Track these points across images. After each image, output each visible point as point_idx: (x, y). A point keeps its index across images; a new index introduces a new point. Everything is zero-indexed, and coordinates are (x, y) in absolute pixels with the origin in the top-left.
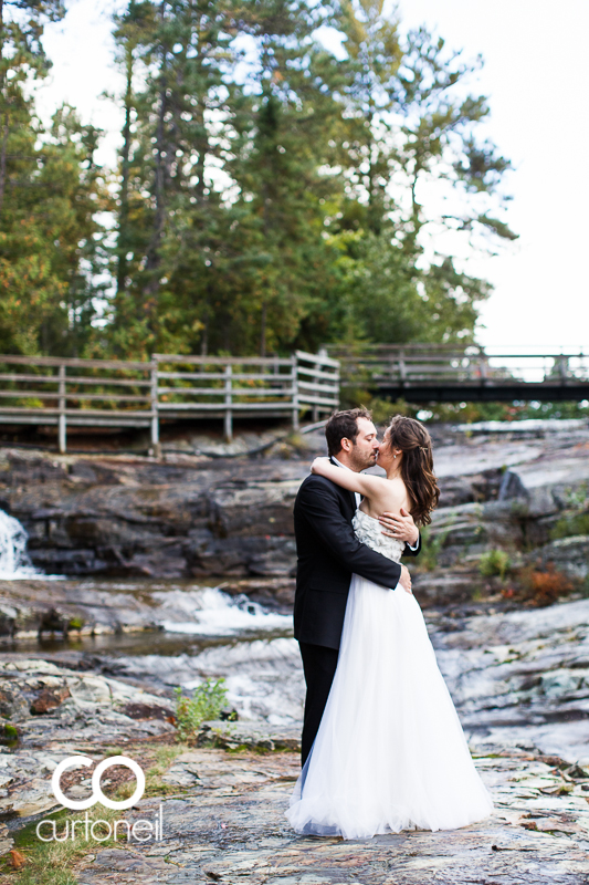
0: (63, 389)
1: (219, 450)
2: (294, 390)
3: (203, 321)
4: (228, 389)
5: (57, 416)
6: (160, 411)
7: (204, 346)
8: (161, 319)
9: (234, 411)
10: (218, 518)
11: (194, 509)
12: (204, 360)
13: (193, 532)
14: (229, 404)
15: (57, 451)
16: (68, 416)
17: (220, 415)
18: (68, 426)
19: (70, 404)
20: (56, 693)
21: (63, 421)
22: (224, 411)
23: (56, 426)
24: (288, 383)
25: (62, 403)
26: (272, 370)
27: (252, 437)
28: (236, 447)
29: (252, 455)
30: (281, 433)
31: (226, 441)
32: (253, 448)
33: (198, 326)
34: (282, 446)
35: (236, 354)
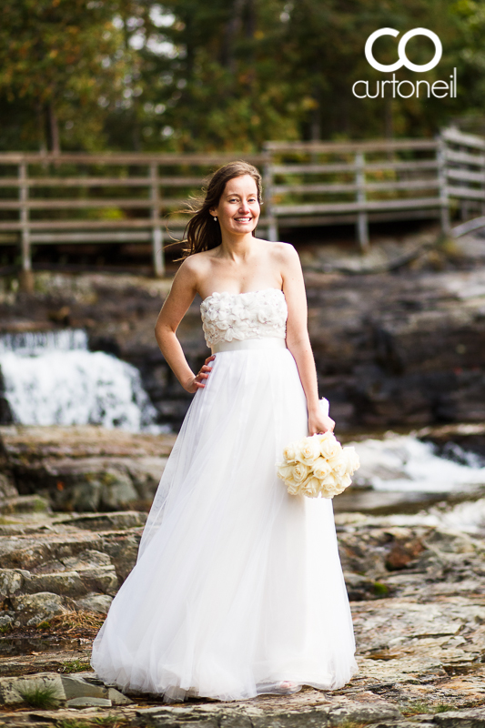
0: (155, 194)
1: (354, 264)
2: (440, 182)
3: (313, 96)
4: (361, 183)
5: (150, 230)
6: (280, 217)
7: (316, 129)
8: (265, 98)
9: (370, 212)
10: (390, 349)
11: (356, 341)
12: (317, 147)
13: (359, 369)
14: (362, 204)
15: (152, 275)
16: (164, 229)
17: (349, 219)
18: (166, 242)
19: (165, 214)
20: (408, 545)
21: (158, 237)
22: (355, 213)
23: (149, 243)
24: (433, 173)
25: (156, 213)
26: (402, 155)
27: (391, 245)
28: (373, 259)
29: (395, 270)
30: (428, 238)
31: (359, 251)
32: (394, 259)
33: (308, 103)
34: (430, 256)
35: (356, 137)
